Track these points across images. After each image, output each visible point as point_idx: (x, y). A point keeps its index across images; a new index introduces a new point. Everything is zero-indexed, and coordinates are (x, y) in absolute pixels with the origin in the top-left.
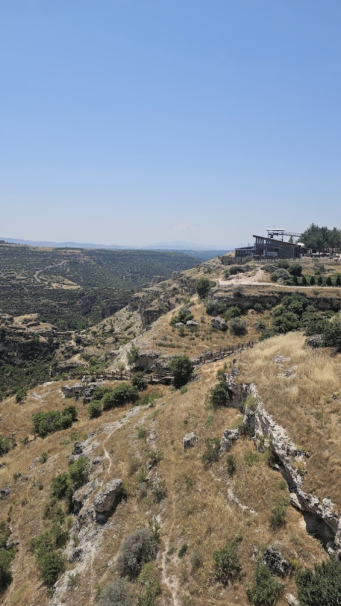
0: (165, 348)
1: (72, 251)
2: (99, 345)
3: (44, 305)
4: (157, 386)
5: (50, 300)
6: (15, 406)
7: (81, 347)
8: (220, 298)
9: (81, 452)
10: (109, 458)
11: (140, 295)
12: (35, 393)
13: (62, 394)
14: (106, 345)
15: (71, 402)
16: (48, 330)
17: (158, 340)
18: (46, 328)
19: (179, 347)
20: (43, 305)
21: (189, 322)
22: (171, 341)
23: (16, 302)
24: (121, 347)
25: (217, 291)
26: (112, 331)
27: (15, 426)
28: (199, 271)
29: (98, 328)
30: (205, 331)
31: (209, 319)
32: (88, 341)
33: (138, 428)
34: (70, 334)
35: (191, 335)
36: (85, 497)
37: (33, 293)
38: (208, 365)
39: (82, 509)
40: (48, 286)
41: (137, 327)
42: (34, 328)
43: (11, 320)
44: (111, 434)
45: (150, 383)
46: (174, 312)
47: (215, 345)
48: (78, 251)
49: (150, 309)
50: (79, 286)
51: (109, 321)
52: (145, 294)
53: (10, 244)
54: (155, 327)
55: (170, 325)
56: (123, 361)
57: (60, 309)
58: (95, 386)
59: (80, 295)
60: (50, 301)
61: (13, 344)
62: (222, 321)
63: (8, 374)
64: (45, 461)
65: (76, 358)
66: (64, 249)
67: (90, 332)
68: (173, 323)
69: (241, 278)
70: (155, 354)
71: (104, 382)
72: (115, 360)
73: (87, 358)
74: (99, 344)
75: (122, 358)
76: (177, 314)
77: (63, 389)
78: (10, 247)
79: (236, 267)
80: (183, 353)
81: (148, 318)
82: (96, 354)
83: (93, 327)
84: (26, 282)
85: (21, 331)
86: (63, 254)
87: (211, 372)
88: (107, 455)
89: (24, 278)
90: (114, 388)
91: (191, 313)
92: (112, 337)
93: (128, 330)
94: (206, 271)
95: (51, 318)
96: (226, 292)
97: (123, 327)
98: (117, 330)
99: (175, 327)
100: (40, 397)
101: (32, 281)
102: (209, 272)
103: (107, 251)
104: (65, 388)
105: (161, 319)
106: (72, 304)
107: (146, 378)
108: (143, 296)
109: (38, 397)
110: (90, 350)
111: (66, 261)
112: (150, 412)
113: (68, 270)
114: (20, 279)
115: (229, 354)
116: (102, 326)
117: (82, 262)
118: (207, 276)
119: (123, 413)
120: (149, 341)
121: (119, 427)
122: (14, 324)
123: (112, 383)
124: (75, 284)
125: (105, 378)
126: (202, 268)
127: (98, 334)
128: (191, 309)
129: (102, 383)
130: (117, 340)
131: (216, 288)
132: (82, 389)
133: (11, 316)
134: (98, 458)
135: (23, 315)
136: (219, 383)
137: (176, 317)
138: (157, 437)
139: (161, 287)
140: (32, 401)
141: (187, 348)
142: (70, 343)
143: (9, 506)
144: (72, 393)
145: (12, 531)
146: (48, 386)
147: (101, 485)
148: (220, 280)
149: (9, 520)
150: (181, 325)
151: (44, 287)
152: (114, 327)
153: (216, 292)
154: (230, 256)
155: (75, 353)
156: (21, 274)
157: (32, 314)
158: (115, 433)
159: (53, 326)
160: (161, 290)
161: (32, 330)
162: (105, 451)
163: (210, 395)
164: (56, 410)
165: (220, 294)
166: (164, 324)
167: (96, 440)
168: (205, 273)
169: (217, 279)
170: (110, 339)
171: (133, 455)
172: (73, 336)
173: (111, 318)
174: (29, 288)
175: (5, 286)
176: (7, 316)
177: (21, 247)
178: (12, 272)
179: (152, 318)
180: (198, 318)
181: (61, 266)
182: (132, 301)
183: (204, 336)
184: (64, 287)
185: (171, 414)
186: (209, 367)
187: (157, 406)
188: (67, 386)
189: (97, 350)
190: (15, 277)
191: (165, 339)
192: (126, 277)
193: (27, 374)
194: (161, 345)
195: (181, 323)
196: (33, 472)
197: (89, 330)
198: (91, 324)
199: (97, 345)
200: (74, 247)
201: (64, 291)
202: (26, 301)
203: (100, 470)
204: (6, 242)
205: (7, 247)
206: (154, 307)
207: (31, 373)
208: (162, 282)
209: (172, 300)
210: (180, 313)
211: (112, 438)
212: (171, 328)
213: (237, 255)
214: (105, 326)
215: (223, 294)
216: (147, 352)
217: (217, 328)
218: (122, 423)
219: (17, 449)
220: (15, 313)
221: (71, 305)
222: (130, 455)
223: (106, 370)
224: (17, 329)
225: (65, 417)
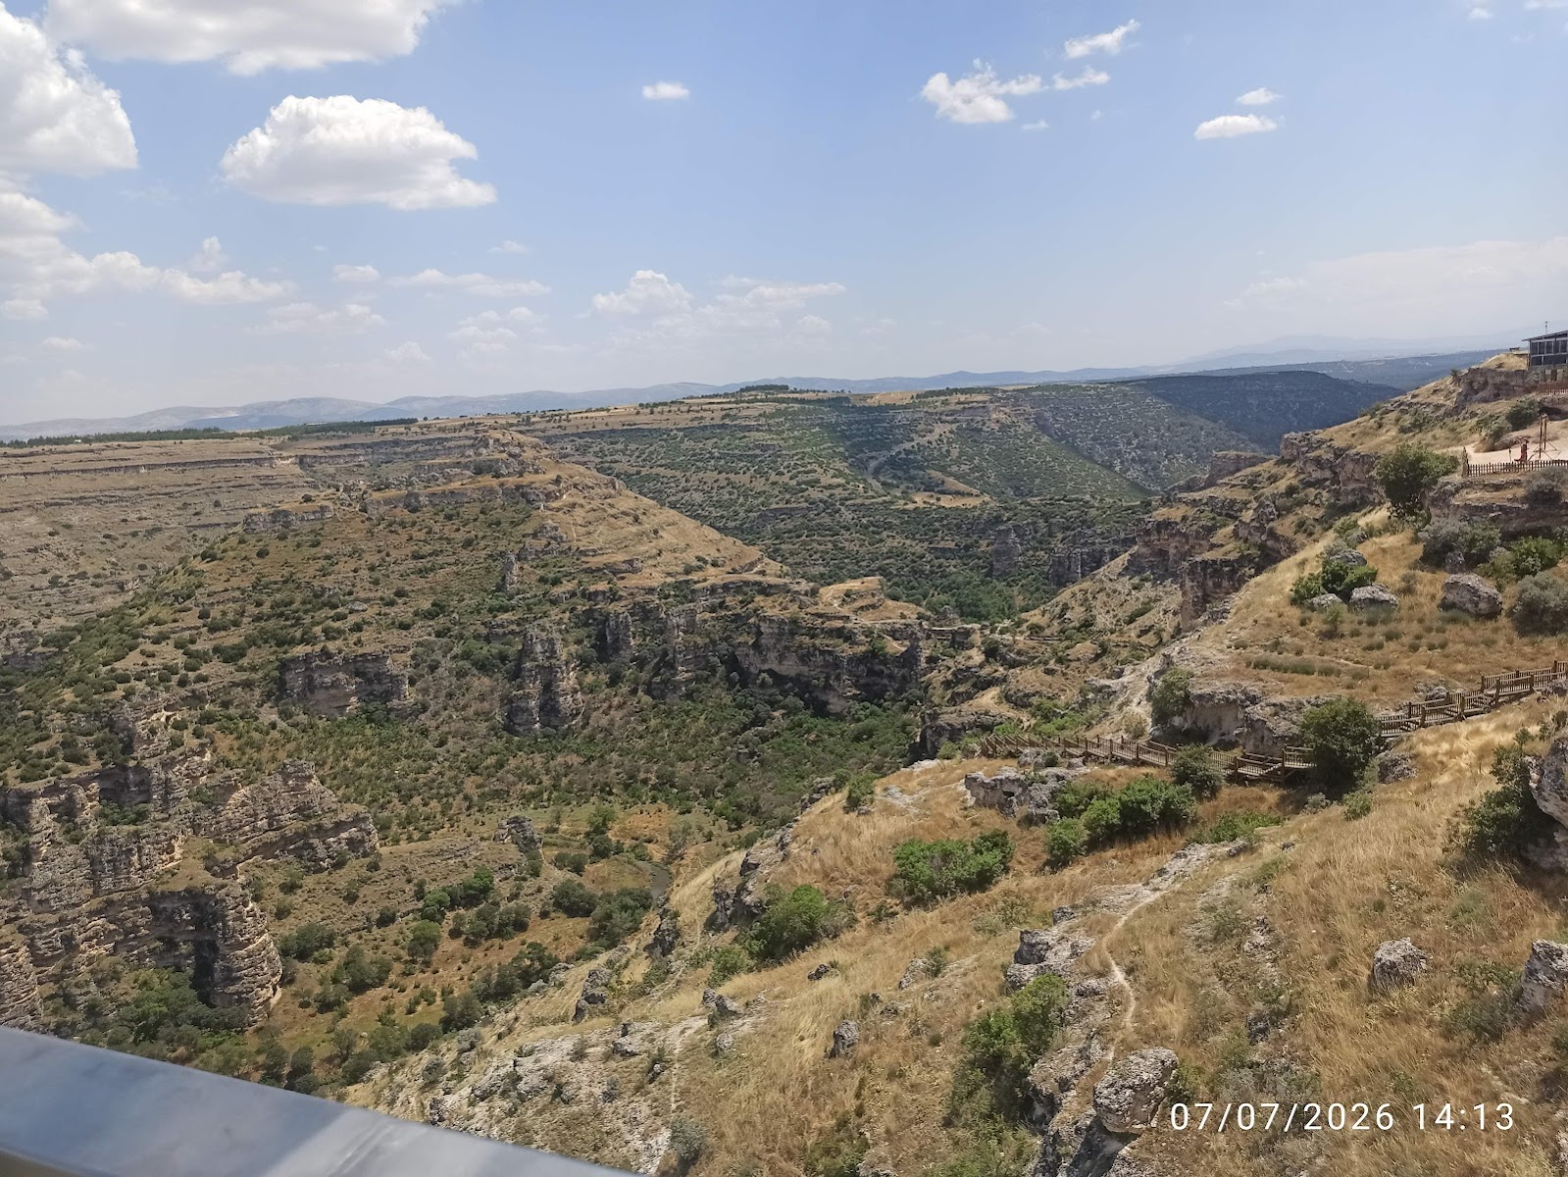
0: (1278, 674)
1: (963, 398)
2: (1052, 664)
3: (896, 554)
4: (1256, 790)
5: (907, 537)
6: (846, 818)
7: (1001, 669)
8: (1472, 511)
9: (1041, 959)
10: (1126, 984)
11: (1175, 513)
12: (894, 790)
13: (968, 796)
14: (1073, 664)
15: (992, 820)
16: (909, 621)
17: (1254, 649)
18: (903, 616)
19: (1327, 672)
20: (890, 554)
21: (1358, 594)
22: (1299, 653)
23: (822, 548)
24: (1128, 669)
25: (1464, 486)
26: (1087, 624)
27: (850, 870)
28: (1380, 426)
29: (1047, 615)
30: (1421, 621)
31: (1432, 584)
32: (1019, 653)
33: (1213, 909)
34: (967, 633)
35: (1371, 635)
36: (1064, 1085)
37: (864, 521)
38: (1438, 730)
39: (1058, 1117)
40: (903, 502)
41: (1166, 612)
42: (871, 613)
43: (814, 593)
44: (1125, 918)
45: (1231, 779)
46: (1303, 563)
47: (1460, 667)
48: (980, 398)
49: (1208, 556)
50: (987, 498)
51: (1079, 595)
52: (1191, 512)
53: (801, 392)
54: (1239, 610)
55: (1294, 602)
56: (1139, 710)
57: (936, 562)
58: (1059, 778)
59: (988, 521)
60: (908, 542)
61: (820, 659)
62: (1487, 588)
63: (812, 737)
64: (935, 971)
65: (988, 699)
66: (940, 393)
67: (1024, 627)
68: (1301, 597)
69: (1556, 438)
70: (1244, 692)
71: (1083, 770)
72: (1113, 708)
73: (1020, 702)
74: (1052, 662)
75: (1136, 700)
76: (1315, 568)
77: (970, 782)
78: (802, 401)
79: (1531, 403)
80: (1344, 693)
81: (1202, 586)
82: (1045, 690)
83: (1033, 612)
84: (846, 494)
85: (839, 624)
86: (939, 410)
87: (1453, 754)
88: (1118, 976)
89: (841, 481)
90: (1116, 790)
91: (1365, 562)
92: (1088, 643)
93: (1140, 621)
94: (1407, 424)
95: (913, 588)
96: (1497, 487)
97: (1122, 614)
98: (1103, 620)
99: (1312, 608)
100: (908, 799)
101: (861, 489)
102: (1418, 426)
103: (1066, 388)
104: (975, 779)
105: (1258, 584)
106: (967, 548)
107: (1217, 763)
108: (1184, 518)
109: (902, 801)
110: (1027, 679)
111: (948, 427)
112: (1244, 867)
113: (955, 453)
114: (830, 487)
115: (1518, 696)
116: (1058, 610)
117: (993, 425)
118: (1413, 441)
119: (1151, 862)
120: (1222, 651)
121: (1148, 900)
122: (821, 606)
123: (1111, 773)
124: (975, 492)
125: (1087, 757)
126: (1392, 416)
127: (1047, 632)
128: (1365, 549)
129: (1082, 773)
130: (1104, 650)
131: (1456, 478)
132: (1025, 785)
133: (812, 584)
134: (1093, 982)
135: (842, 581)
136: (1499, 788)
137: (1312, 577)
138: (1278, 942)
139: (1244, 487)
140: (889, 810)
141: (1357, 676)
142: (970, 658)
143: (857, 1075)
144: (998, 796)
145: (870, 1142)
146: (926, 771)
147: (1111, 1056)
148: (1470, 450)
149: (859, 1112)
150: (1333, 601)
151: (892, 503)
152: (1095, 612)
153: (1457, 490)
154: (1500, 366)
155: (984, 685)
156: (832, 471)
157: (865, 579)
158: (1138, 915)
159: (921, 610)
160: (1241, 495)
161: (866, 620)
162: (1113, 962)
163: (1464, 828)
164: (955, 838)
165: (1474, 496)
166: (1271, 600)
167: (1082, 930)
168: (1403, 430)
169: (1461, 449)
170: (1085, 648)
171: (1202, 985)
172: (977, 638)
173: (1085, 585)
174: (857, 508)
175: (794, 505)
176: (805, 586)
177: (829, 400)
178: (809, 467)
179: (1218, 585)
180: (1391, 576)
181: (934, 444)
182: (1148, 532)
183: (1418, 637)
184: (947, 502)
185: (1324, 877)
186: (1443, 737)
187: (1268, 851)
188: (980, 774)
189: (1048, 678)
190: (818, 481)
191: (1276, 646)
192: (1122, 463)
193: (857, 739)
194: (1262, 665)
195: (1332, 597)
196: (908, 995)
197: (1019, 624)
198: (1023, 604)
199: (1046, 663)
200: (970, 385)
201: (944, 514)
202: (847, 544)
203: (1099, 1016)
204: (791, 388)
205: (796, 400)
206: (1224, 549)
207: (870, 737)
208: (1249, 470)
209: (1285, 526)
210: (1326, 563)
211: (1129, 928)
212: (1294, 613)
213: (1535, 361)
214: (1065, 608)
215: (1488, 495)
216: (1219, 687)
217: (1467, 611)
218: (1156, 890)
219: (861, 930)
220: (822, 575)
221: (965, 552)
222: (1192, 985)
223: (1090, 735)
224: (829, 618)
225: (980, 859)
